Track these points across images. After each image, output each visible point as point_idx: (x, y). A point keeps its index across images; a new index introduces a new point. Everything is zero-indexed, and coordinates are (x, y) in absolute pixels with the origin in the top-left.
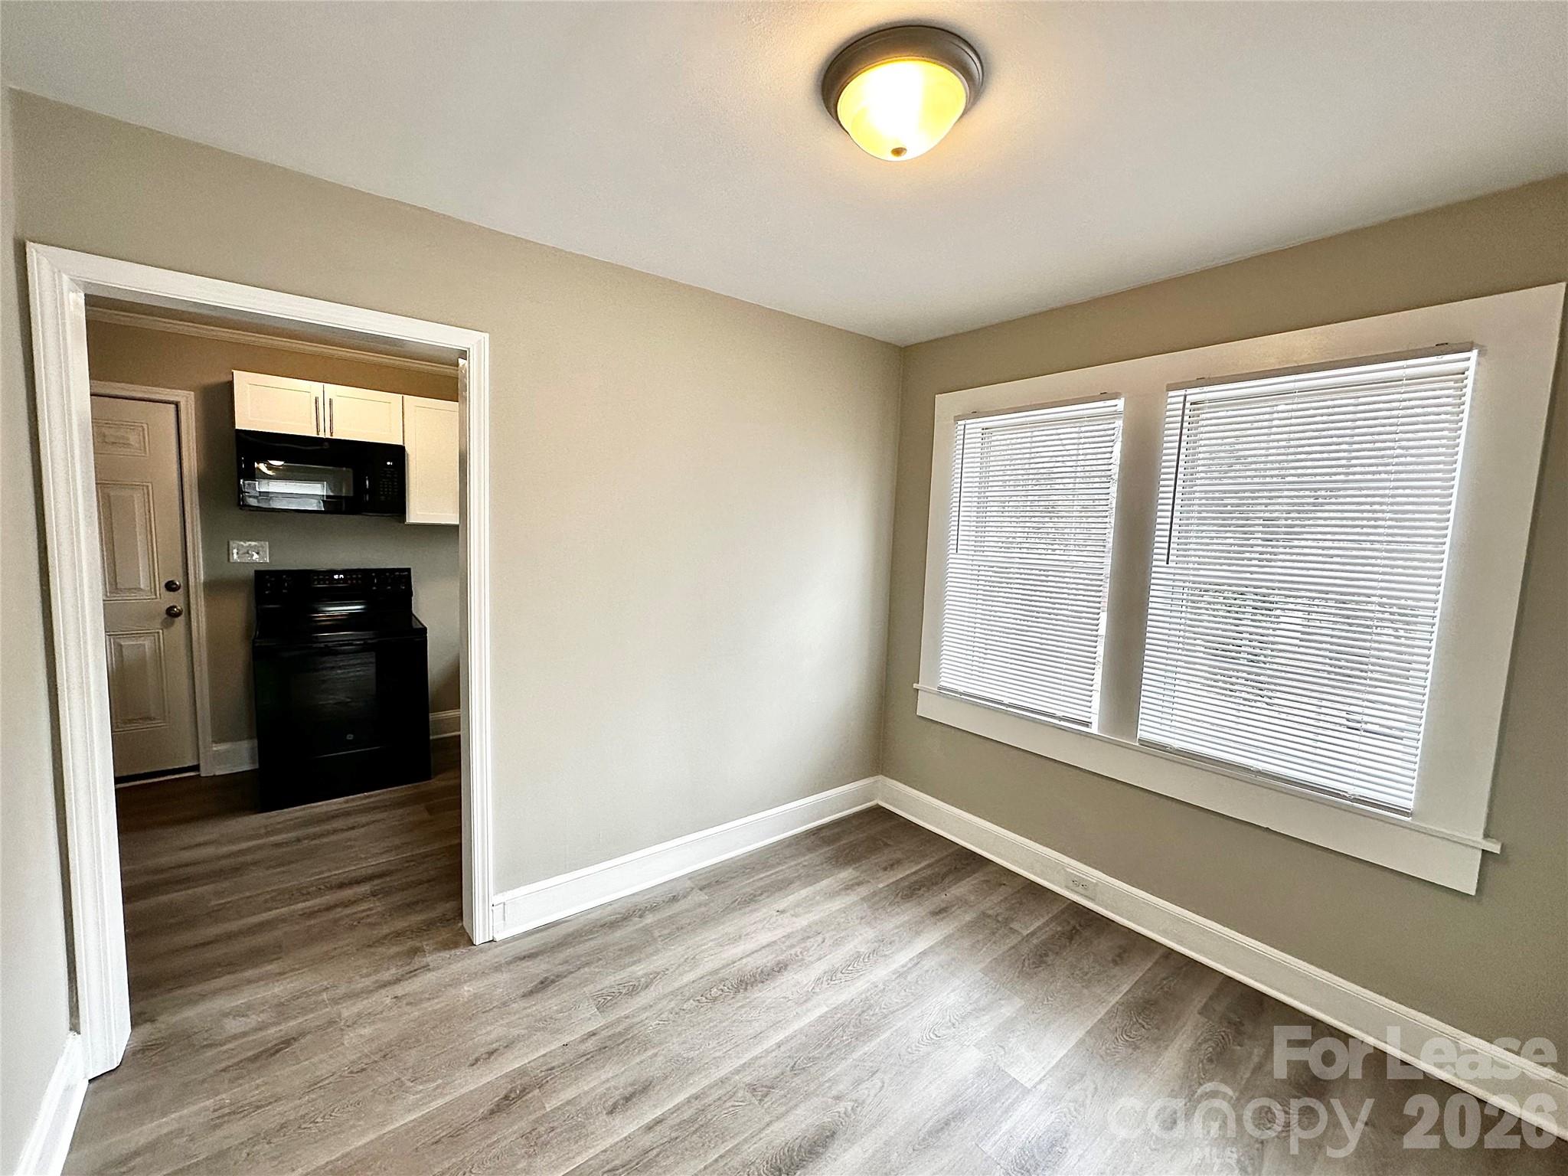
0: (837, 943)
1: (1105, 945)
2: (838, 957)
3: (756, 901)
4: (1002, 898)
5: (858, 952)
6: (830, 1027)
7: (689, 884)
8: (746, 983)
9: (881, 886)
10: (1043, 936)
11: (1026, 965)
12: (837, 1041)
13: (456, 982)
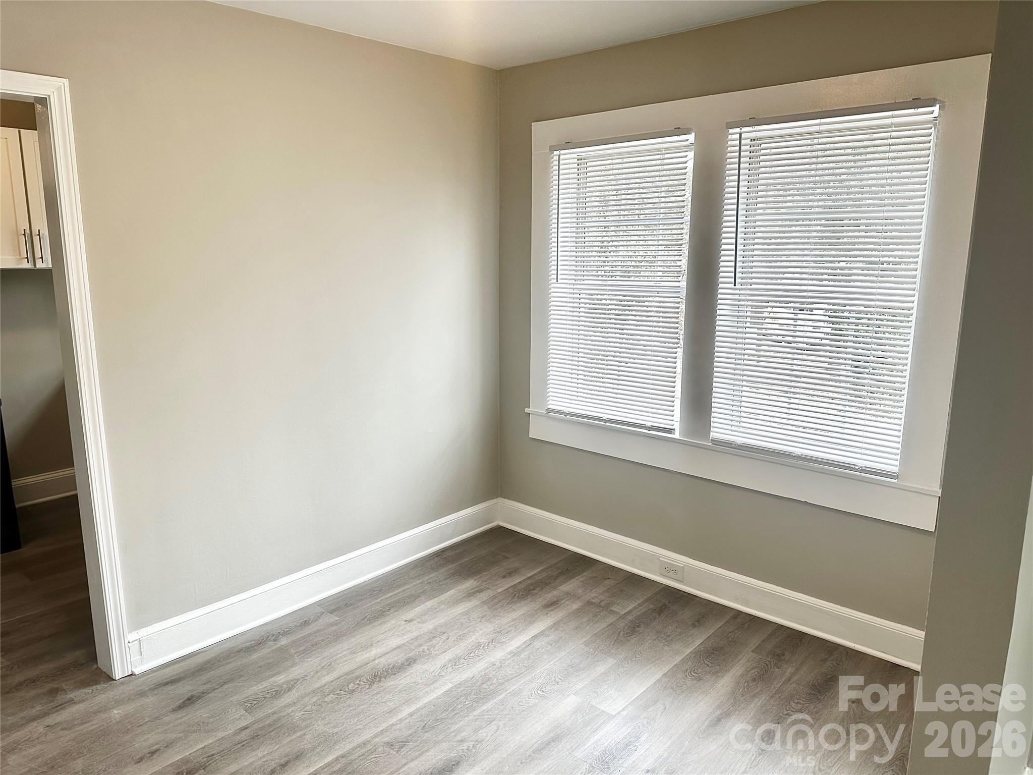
0: (461, 638)
1: (687, 614)
2: (458, 650)
3: (384, 616)
4: (605, 589)
5: (479, 642)
6: (455, 697)
7: (319, 609)
8: (378, 677)
9: (500, 590)
10: (638, 613)
11: (621, 635)
12: (459, 706)
13: (104, 709)
